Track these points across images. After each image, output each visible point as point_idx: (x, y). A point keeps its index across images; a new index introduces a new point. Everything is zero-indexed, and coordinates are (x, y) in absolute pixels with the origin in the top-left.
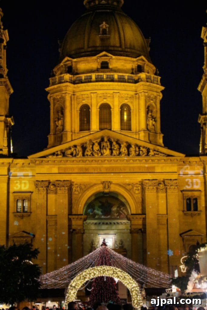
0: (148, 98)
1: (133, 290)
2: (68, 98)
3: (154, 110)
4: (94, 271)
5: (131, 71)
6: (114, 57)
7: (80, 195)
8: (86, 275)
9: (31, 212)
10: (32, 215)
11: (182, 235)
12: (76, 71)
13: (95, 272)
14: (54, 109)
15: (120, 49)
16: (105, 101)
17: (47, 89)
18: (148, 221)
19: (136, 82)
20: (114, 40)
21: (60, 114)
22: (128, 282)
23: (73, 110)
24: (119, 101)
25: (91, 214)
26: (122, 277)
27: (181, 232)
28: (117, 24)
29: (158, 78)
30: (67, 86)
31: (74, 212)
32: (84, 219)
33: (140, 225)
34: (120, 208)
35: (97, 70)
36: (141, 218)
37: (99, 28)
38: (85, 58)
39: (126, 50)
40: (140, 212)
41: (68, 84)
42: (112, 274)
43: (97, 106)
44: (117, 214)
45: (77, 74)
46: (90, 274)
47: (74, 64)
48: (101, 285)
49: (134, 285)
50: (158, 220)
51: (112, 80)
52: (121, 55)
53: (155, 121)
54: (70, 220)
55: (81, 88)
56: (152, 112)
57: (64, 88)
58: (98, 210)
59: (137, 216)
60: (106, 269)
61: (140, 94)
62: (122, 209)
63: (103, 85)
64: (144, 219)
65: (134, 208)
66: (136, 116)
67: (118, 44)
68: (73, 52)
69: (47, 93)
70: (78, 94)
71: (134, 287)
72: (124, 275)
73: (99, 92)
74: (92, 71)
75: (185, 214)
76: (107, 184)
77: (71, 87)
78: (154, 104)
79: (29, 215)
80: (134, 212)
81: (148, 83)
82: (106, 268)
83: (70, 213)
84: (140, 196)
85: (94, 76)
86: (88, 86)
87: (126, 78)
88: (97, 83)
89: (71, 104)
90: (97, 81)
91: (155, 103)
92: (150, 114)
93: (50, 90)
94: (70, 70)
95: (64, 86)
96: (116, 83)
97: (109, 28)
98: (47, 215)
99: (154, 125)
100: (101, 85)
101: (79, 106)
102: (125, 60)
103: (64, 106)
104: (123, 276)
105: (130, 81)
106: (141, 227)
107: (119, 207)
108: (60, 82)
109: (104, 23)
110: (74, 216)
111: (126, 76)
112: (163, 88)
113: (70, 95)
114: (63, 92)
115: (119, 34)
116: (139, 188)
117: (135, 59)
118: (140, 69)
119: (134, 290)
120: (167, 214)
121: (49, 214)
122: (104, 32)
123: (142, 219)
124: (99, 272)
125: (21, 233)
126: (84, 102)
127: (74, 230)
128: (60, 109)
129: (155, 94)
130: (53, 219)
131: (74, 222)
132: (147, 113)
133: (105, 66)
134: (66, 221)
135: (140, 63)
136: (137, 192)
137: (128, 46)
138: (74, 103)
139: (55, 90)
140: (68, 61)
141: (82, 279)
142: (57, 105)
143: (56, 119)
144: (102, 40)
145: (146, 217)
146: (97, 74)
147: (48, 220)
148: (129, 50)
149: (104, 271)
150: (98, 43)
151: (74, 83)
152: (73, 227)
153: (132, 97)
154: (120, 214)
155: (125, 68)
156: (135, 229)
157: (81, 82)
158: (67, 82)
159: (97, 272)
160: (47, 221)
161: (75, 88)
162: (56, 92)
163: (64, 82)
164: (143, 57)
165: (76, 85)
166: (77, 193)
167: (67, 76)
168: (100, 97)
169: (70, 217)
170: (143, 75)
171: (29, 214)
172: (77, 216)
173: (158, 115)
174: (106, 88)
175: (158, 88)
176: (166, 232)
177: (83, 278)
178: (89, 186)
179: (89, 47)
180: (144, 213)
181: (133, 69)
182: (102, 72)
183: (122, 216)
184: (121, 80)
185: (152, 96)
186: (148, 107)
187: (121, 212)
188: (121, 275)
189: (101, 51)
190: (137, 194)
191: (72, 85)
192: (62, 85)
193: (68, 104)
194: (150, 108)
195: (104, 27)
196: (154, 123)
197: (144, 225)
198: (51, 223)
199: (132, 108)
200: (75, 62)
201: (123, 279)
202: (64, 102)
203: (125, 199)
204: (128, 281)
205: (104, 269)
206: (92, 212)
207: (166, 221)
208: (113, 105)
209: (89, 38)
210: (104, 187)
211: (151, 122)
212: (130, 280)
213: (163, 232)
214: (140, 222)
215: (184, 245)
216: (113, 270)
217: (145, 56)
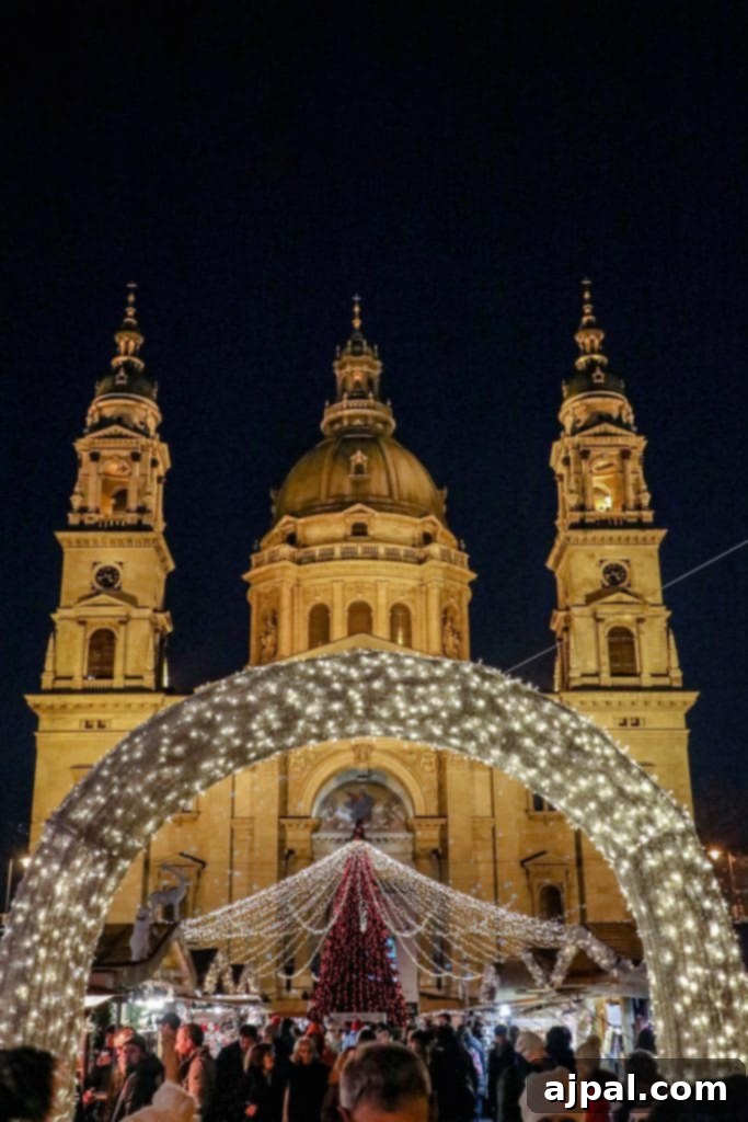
0: (445, 593)
1: (651, 862)
2: (286, 592)
3: (458, 618)
4: (283, 687)
5: (411, 542)
6: (377, 514)
7: (305, 774)
8: (210, 727)
9: (199, 813)
10: (202, 817)
11: (528, 864)
12: (303, 542)
13: (292, 697)
14: (258, 614)
15: (389, 501)
16: (360, 597)
17: (246, 577)
18: (452, 831)
19: (421, 561)
20: (378, 484)
21: (270, 623)
22: (607, 793)
23: (296, 614)
24: (388, 598)
25: (329, 819)
26: (541, 739)
27: (524, 857)
28: (384, 458)
29: (462, 557)
30: (284, 568)
31: (291, 812)
32: (314, 826)
33: (433, 840)
34: (391, 807)
35: (345, 539)
36: (436, 825)
37: (349, 463)
38: (322, 517)
39: (402, 503)
40: (434, 811)
41: (287, 563)
42: (455, 719)
43: (343, 607)
44: (385, 821)
45: (305, 546)
46: (248, 712)
47: (299, 529)
48: (349, 957)
49: (664, 819)
50: (474, 829)
51: (375, 557)
52: (391, 511)
53: (459, 637)
54: (282, 828)
55: (313, 573)
56: (452, 620)
57: (278, 572)
58: (344, 811)
59: (429, 821)
60: (393, 673)
61: (429, 585)
62: (394, 809)
63: (357, 567)
64: (444, 828)
65: (423, 803)
66: (421, 626)
67: (385, 492)
68: (299, 507)
69: (247, 585)
70: (306, 584)
71: (667, 837)
72: (564, 727)
73: (348, 579)
74: (333, 540)
75: (531, 818)
76: (363, 750)
77: (293, 570)
78: (456, 606)
79: (195, 819)
80: (421, 811)
81: (445, 564)
82: (400, 666)
83: (283, 815)
84: (434, 776)
85: (338, 549)
86: (327, 568)
87: (402, 553)
88: (345, 563)
89: (292, 604)
90: (344, 558)
91: (459, 603)
92: (449, 624)
93: (252, 578)
94: (291, 539)
95: (278, 568)
96: (381, 563)
97: (369, 462)
98: (233, 817)
99: (456, 647)
100: (352, 566)
101: (309, 608)
102: (400, 521)
103: (279, 607)
104: (556, 736)
105: (409, 559)
106: (436, 845)
107: (388, 805)
108: (272, 561)
109: (359, 453)
110: (291, 821)
111: (402, 550)
112: (473, 576)
113: (290, 586)
114: (277, 580)
115: (388, 474)
116: (433, 760)
117: (418, 521)
118: (428, 539)
119: (665, 867)
120: (493, 815)
121: (237, 814)
122: (359, 469)
123: (439, 828)
124: (333, 696)
125: (177, 856)
126: (319, 599)
127: (291, 852)
128: (270, 614)
129: (459, 586)
130: (246, 827)
131: (290, 834)
132: (444, 621)
133: (359, 531)
134: (273, 833)
135: (429, 529)
136: (428, 768)
137: (405, 496)
138: (299, 603)
139: (260, 578)
140: (288, 523)
141: (172, 760)
142: (264, 606)
143: (263, 634)
144: (356, 484)
145: (447, 822)
146: (345, 545)
147: (235, 827)
148: (406, 504)
149: (377, 685)
150: (347, 489)
151: (299, 562)
152: (290, 845)
153: (413, 591)
154: (389, 821)
155: (399, 536)
156: (423, 850)
157: (313, 560)
158: (285, 559)
159: (308, 697)
160: (232, 831)
161: (299, 571)
162: (263, 580)
163: (280, 560)
164: (432, 517)
165: (302, 567)
166: (297, 769)
167: (286, 550)
168: (351, 589)
169: (283, 821)
170: (435, 549)
171: (195, 815)
172: (297, 821)
173: (465, 628)
174: (361, 571)
175: (464, 575)
176: (489, 855)
177: (179, 750)
178: (324, 755)
179: (328, 496)
180: (442, 814)
181: (414, 539)
182: (353, 541)
183: (394, 825)
184: (392, 557)
185: (453, 590)
186: (445, 611)
187: (393, 816)
188: (542, 727)
189: (352, 503)
190: (428, 773)
191: (295, 567)
192: (275, 565)
193: (286, 602)
194: (449, 615)
195: (359, 461)
196: (457, 642)
197: (444, 840)
198: (242, 835)
199: (413, 612)
200: (304, 525)
201: (556, 763)
202: (278, 600)
203: (402, 784)
204: (601, 779)
205: (379, 673)
206: (331, 815)
207: (490, 833)
208: (377, 605)
209: (329, 481)
210: (358, 758)
211: (451, 640)
212: (620, 774)
213: (484, 855)
214: (435, 834)
215: (530, 887)
216: (465, 678)
217: (438, 517)
